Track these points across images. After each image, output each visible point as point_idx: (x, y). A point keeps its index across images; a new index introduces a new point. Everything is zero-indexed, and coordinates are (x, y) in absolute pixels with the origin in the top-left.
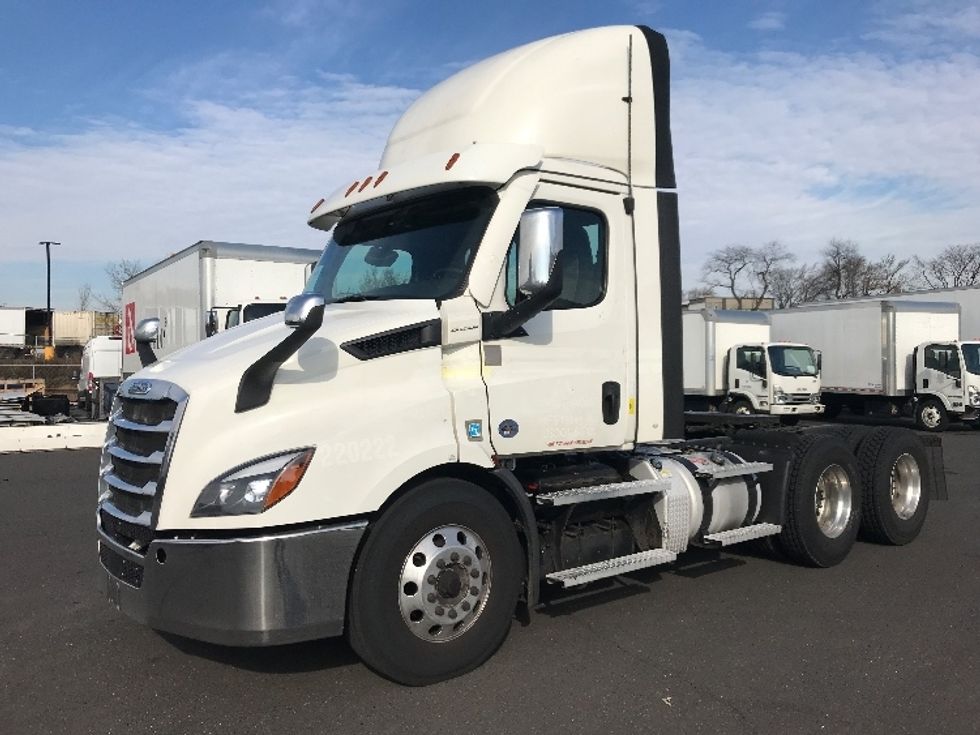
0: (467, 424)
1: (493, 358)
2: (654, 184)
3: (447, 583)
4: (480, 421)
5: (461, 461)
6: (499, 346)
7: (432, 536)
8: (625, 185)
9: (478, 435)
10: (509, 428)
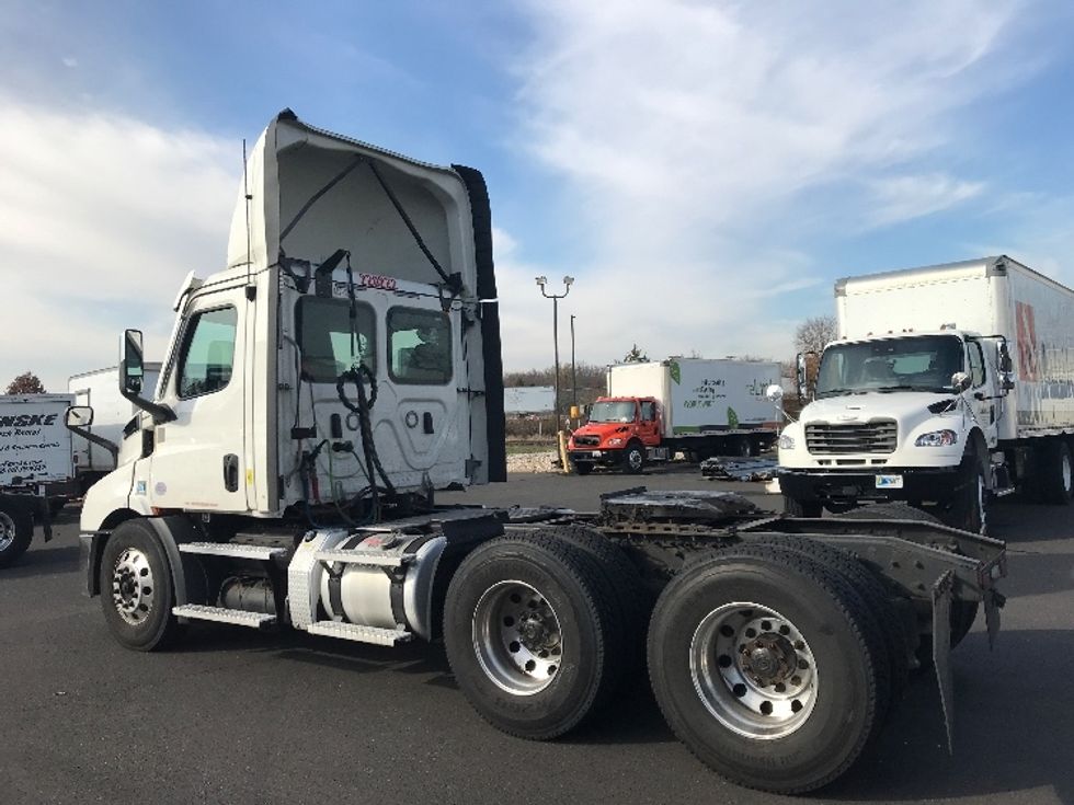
2: (267, 267)
3: (126, 586)
5: (130, 507)
6: (164, 428)
9: (144, 491)
10: (161, 489)
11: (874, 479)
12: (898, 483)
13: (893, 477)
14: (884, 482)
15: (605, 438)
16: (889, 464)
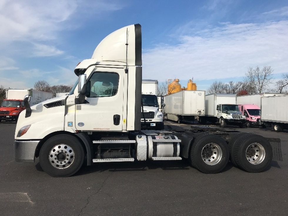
0: (68, 122)
1: (79, 108)
2: (135, 65)
3: (61, 156)
4: (72, 122)
5: (65, 130)
6: (81, 106)
7: (58, 146)
8: (125, 66)
9: (71, 125)
10: (81, 124)
11: (150, 124)
12: (154, 125)
13: (154, 124)
14: (152, 125)
15: (11, 112)
16: (152, 121)
